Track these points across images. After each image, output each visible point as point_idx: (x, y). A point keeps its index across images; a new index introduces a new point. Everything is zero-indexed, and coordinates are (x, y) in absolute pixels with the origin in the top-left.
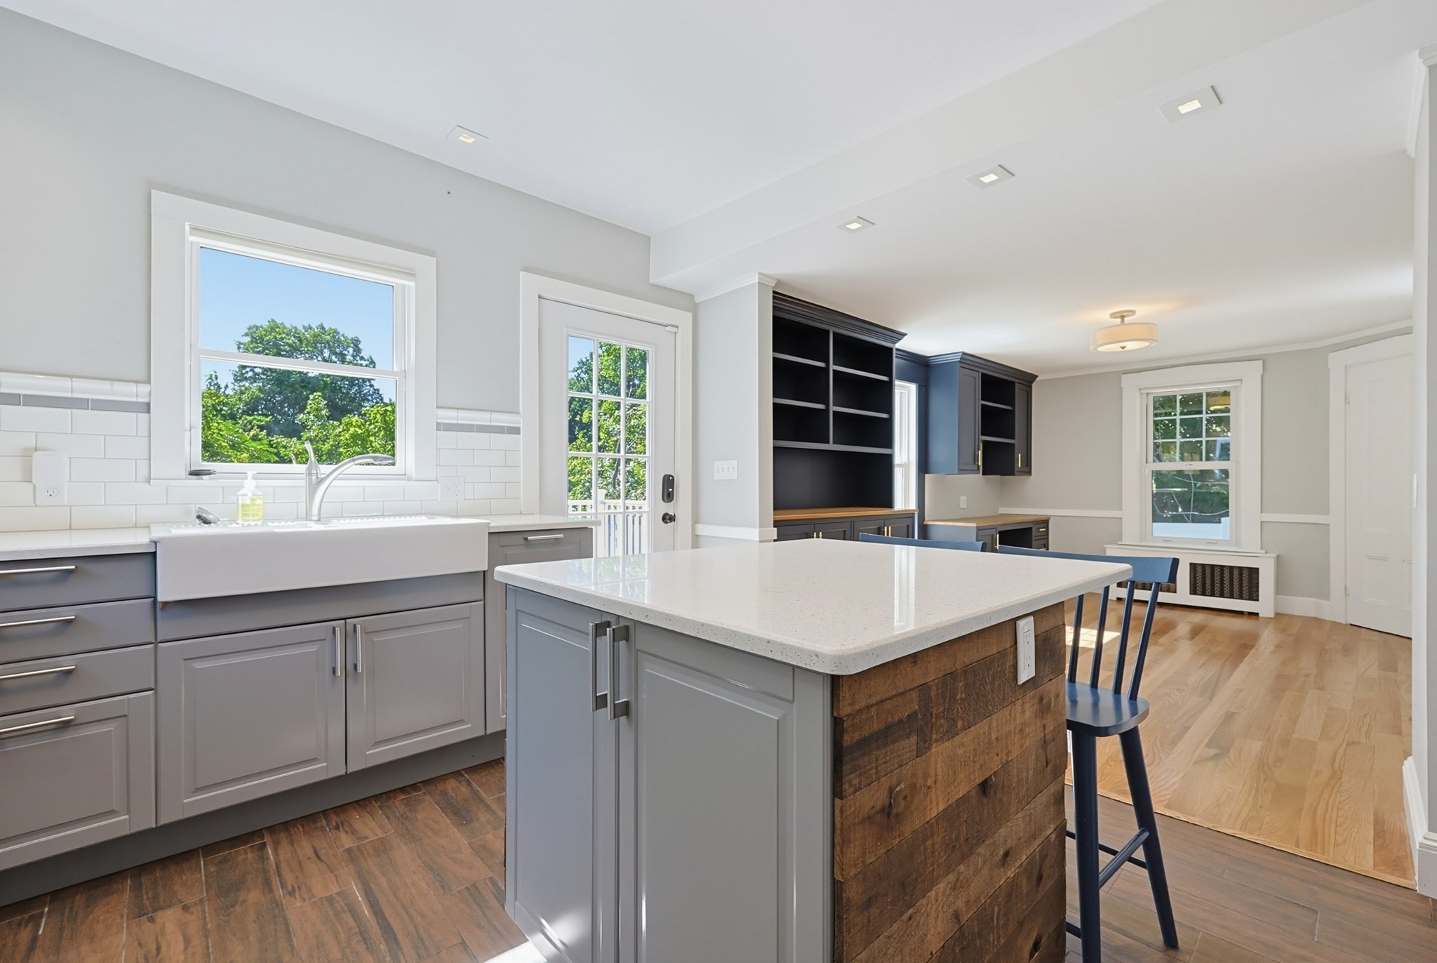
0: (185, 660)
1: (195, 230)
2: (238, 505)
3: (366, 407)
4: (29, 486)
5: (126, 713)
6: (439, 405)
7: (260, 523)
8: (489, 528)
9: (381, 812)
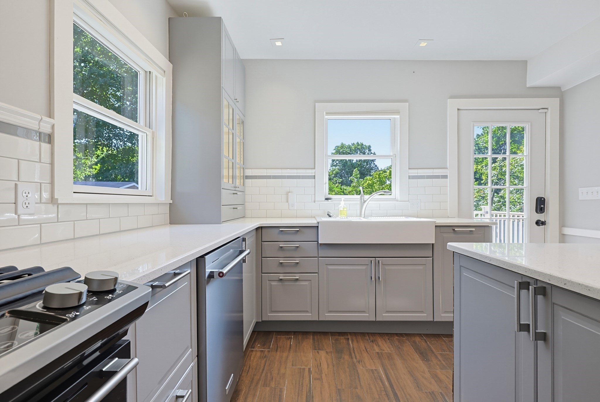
0: (326, 264)
1: (328, 114)
2: (339, 211)
3: (372, 172)
4: (288, 203)
5: (311, 279)
6: (410, 168)
7: (345, 217)
8: (435, 223)
9: (388, 341)
